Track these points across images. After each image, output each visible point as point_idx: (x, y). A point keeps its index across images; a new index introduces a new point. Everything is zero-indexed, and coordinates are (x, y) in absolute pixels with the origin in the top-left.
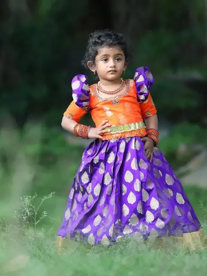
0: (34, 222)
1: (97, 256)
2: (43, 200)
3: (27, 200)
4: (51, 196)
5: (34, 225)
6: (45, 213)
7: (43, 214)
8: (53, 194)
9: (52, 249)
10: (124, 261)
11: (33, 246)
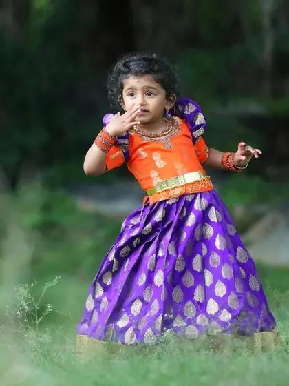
0: (35, 320)
1: (126, 363)
2: (45, 288)
3: (23, 290)
4: (55, 281)
5: (36, 324)
6: (49, 306)
7: (47, 308)
8: (58, 280)
9: (62, 356)
10: (164, 369)
11: (35, 353)
